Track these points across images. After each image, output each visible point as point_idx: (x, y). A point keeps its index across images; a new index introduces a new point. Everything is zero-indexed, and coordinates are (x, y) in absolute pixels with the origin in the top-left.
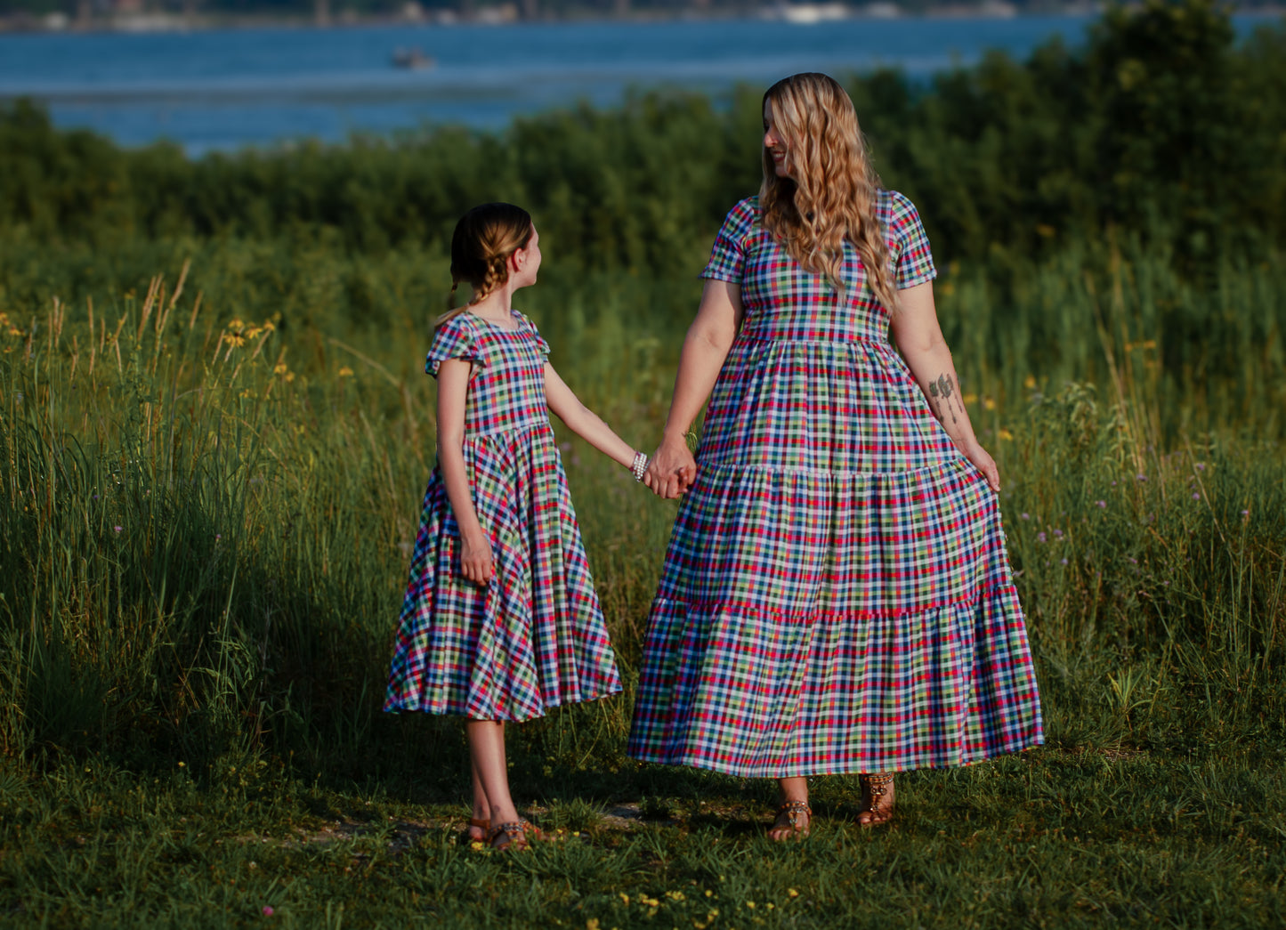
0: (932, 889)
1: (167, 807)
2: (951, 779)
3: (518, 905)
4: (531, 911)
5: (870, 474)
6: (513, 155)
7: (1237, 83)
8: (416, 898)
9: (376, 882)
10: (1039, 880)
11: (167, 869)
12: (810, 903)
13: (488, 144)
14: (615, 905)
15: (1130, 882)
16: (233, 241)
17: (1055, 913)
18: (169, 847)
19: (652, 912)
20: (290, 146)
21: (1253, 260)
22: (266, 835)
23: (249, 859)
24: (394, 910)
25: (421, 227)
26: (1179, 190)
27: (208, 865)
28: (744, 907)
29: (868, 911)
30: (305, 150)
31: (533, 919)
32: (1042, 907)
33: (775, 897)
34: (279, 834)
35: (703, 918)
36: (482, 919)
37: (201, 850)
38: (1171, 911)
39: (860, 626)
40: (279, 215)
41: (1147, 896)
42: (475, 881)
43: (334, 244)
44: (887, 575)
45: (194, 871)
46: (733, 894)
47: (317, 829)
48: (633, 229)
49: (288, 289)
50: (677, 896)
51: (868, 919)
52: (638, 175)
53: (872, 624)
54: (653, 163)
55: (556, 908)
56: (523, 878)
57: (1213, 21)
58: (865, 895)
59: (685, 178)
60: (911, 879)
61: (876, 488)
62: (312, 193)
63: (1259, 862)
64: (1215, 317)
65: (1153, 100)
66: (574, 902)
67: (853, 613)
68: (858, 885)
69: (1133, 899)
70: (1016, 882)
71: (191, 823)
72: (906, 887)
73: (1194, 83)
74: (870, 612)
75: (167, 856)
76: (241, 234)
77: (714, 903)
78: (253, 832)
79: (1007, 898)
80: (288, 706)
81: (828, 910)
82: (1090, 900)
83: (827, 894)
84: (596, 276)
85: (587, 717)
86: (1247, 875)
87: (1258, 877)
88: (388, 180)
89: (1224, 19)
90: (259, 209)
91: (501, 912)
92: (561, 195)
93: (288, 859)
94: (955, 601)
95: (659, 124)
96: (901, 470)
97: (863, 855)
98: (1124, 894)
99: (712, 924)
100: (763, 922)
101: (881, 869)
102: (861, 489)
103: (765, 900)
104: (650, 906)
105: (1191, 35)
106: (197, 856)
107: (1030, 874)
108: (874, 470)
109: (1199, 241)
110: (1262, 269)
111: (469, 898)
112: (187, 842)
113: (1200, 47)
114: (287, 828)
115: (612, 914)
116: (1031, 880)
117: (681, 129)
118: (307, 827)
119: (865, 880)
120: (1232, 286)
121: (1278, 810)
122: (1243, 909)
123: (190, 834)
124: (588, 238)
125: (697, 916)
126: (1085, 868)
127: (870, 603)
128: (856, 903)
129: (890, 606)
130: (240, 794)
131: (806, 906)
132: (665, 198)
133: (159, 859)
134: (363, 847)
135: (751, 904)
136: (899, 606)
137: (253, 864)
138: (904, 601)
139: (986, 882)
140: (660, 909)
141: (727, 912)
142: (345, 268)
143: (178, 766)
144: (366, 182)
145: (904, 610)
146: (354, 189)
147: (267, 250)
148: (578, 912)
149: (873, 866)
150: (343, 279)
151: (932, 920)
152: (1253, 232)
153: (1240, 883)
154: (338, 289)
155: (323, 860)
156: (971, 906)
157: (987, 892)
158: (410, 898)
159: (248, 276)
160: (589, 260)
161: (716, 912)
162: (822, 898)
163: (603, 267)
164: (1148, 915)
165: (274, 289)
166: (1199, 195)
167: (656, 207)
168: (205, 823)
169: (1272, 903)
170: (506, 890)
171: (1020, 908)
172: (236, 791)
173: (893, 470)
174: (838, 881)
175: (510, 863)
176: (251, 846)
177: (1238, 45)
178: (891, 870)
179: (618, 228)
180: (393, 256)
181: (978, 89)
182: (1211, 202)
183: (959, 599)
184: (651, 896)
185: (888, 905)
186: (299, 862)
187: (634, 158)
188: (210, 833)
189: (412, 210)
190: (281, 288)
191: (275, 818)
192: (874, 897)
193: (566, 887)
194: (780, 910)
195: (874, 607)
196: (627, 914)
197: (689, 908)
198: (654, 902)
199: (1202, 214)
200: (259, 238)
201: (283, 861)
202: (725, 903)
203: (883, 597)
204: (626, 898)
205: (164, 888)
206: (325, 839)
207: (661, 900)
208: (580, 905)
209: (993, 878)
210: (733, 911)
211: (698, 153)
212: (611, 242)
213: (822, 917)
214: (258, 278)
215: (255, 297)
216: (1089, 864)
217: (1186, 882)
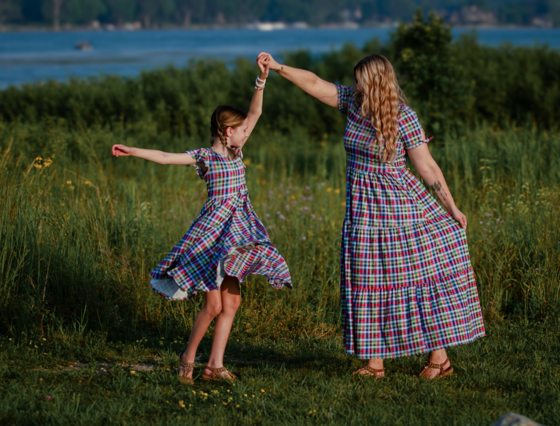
0: (319, 390)
1: (5, 357)
2: (327, 347)
3: (151, 395)
4: (156, 398)
5: (378, 228)
6: (141, 87)
7: (453, 59)
8: (109, 393)
9: (92, 386)
10: (364, 386)
11: (6, 381)
12: (270, 395)
13: (130, 82)
14: (190, 396)
15: (401, 387)
16: (20, 124)
17: (371, 400)
18: (7, 372)
19: (205, 398)
20: (43, 83)
21: (459, 135)
22: (46, 368)
23: (39, 377)
24: (100, 397)
25: (101, 119)
26: (428, 104)
27: (23, 380)
28: (243, 396)
29: (294, 398)
30: (50, 84)
31: (157, 401)
32: (365, 397)
33: (256, 392)
34: (51, 367)
35: (226, 401)
36: (136, 401)
37: (20, 374)
38: (417, 399)
39: (373, 294)
40: (40, 113)
41: (408, 393)
42: (133, 386)
43: (63, 126)
44: (385, 272)
45: (18, 382)
46: (239, 392)
47: (67, 366)
48: (192, 120)
49: (44, 145)
50: (216, 392)
51: (293, 401)
52: (195, 97)
53: (379, 293)
54: (201, 92)
55: (166, 397)
56: (152, 385)
57: (443, 32)
58: (292, 391)
59: (215, 98)
60: (311, 386)
61: (380, 234)
62: (54, 103)
63: (454, 380)
64: (443, 158)
65: (417, 66)
66: (173, 395)
67: (370, 288)
68: (289, 388)
69: (402, 394)
70: (354, 387)
71: (16, 363)
72: (309, 389)
73: (435, 58)
74: (378, 287)
75: (6, 376)
76: (23, 121)
77: (230, 395)
78: (41, 367)
79: (350, 393)
80: (54, 316)
81: (277, 398)
82: (385, 394)
83: (277, 391)
84: (176, 140)
85: (177, 321)
86: (449, 385)
87: (453, 386)
88: (87, 98)
89: (447, 31)
90: (31, 110)
91: (144, 398)
92: (161, 105)
93: (56, 377)
94: (415, 284)
95: (204, 75)
96: (391, 226)
97: (292, 377)
98: (398, 392)
99: (230, 403)
100: (251, 402)
101: (299, 383)
102: (373, 234)
103: (252, 394)
104: (204, 396)
105: (433, 38)
106: (18, 376)
107: (360, 384)
108: (379, 226)
109: (436, 126)
110: (463, 139)
111: (131, 393)
112: (14, 370)
113: (437, 43)
114: (55, 365)
115: (189, 399)
116: (360, 387)
117: (214, 77)
118: (62, 365)
119: (292, 386)
120: (450, 146)
121: (462, 360)
122: (447, 398)
123: (15, 367)
124: (173, 124)
125: (224, 400)
126: (382, 382)
127: (378, 284)
128: (288, 395)
129: (387, 285)
130: (35, 351)
131: (269, 396)
132: (206, 107)
133: (3, 377)
134: (86, 373)
135: (246, 395)
136: (390, 285)
137: (41, 379)
138: (392, 283)
139: (342, 387)
140: (208, 397)
141: (236, 399)
142: (69, 136)
143: (9, 341)
144: (77, 99)
145: (392, 287)
146: (72, 101)
147: (35, 128)
148: (175, 398)
149: (295, 381)
150: (67, 141)
151: (320, 402)
152: (460, 123)
153: (446, 388)
154: (65, 145)
155: (70, 378)
156: (336, 396)
157: (342, 391)
158: (106, 393)
159: (26, 139)
160: (173, 133)
161: (231, 398)
162: (275, 393)
163: (179, 136)
164: (407, 400)
165: (38, 145)
166: (436, 106)
167: (202, 111)
168: (21, 363)
169: (458, 396)
170: (145, 390)
171: (356, 397)
172: (33, 350)
173: (387, 226)
174: (281, 387)
175: (147, 379)
176: (40, 372)
177: (454, 42)
178: (303, 383)
179: (185, 119)
180: (89, 131)
181: (342, 60)
182: (441, 109)
183: (417, 283)
184: (205, 392)
185: (302, 396)
186: (60, 378)
187: (193, 89)
188: (23, 367)
189: (97, 111)
190: (41, 145)
191: (50, 361)
192: (296, 393)
193: (170, 389)
194: (258, 398)
195: (380, 285)
196: (195, 399)
197: (220, 397)
198: (206, 394)
199: (438, 115)
200: (31, 123)
201: (54, 378)
202: (235, 395)
203: (383, 281)
204: (195, 392)
205: (5, 388)
206: (70, 370)
207: (209, 394)
208: (176, 395)
209: (345, 386)
210: (238, 398)
211: (221, 87)
212: (183, 126)
213: (275, 400)
214: (30, 140)
215: (30, 148)
216: (384, 380)
217: (424, 388)
